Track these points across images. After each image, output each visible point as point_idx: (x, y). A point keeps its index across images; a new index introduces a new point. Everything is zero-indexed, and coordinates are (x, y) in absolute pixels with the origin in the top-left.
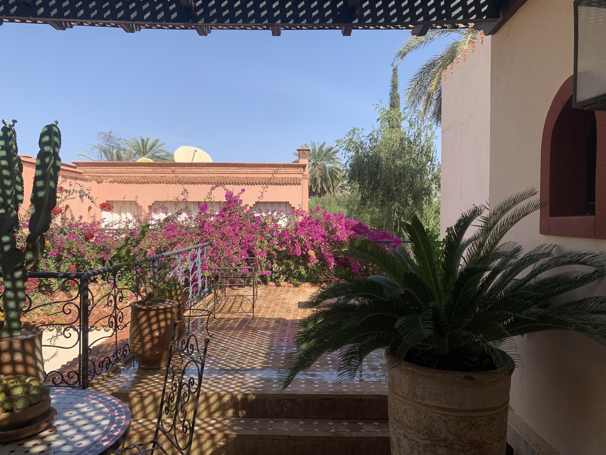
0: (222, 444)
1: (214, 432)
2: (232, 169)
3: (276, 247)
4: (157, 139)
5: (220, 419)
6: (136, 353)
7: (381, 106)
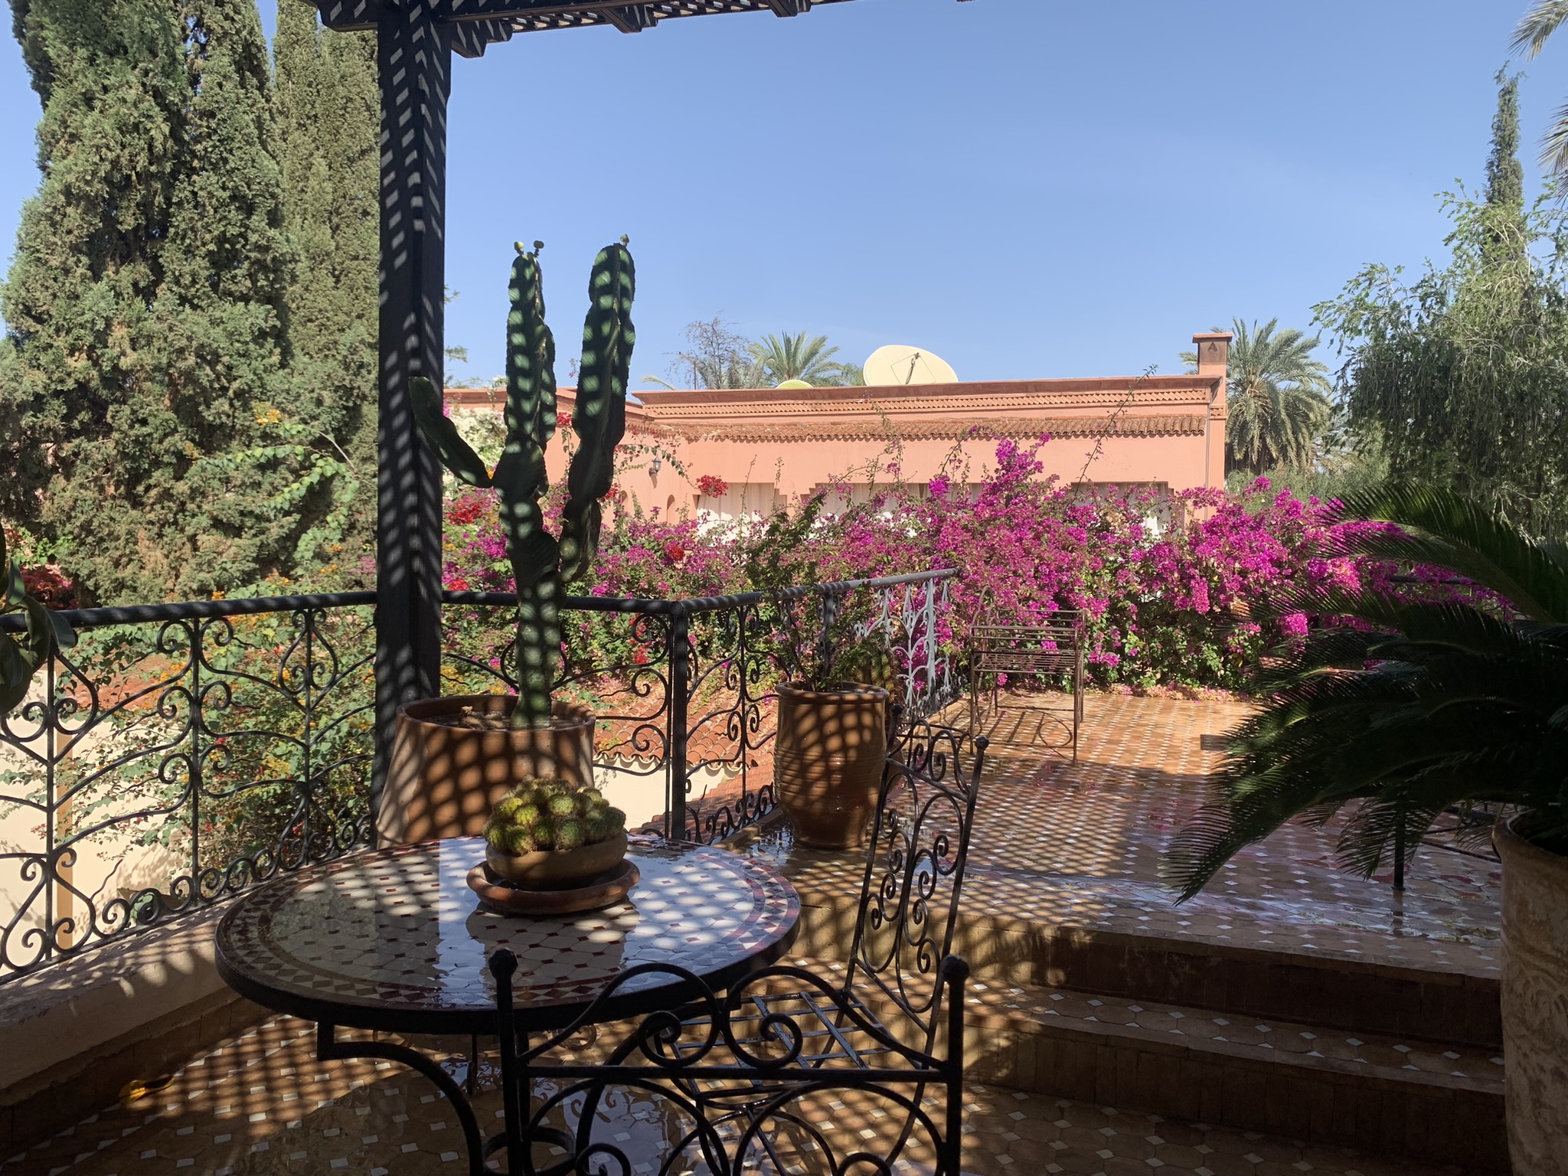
0: (1003, 1043)
1: (983, 1010)
2: (1008, 399)
3: (1136, 587)
4: (820, 336)
5: (996, 984)
6: (789, 805)
7: (1460, 198)
